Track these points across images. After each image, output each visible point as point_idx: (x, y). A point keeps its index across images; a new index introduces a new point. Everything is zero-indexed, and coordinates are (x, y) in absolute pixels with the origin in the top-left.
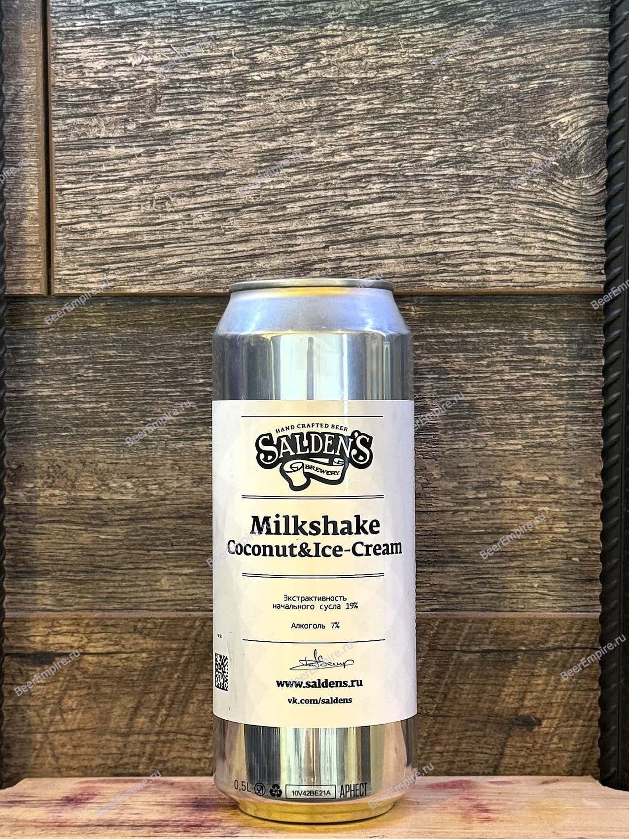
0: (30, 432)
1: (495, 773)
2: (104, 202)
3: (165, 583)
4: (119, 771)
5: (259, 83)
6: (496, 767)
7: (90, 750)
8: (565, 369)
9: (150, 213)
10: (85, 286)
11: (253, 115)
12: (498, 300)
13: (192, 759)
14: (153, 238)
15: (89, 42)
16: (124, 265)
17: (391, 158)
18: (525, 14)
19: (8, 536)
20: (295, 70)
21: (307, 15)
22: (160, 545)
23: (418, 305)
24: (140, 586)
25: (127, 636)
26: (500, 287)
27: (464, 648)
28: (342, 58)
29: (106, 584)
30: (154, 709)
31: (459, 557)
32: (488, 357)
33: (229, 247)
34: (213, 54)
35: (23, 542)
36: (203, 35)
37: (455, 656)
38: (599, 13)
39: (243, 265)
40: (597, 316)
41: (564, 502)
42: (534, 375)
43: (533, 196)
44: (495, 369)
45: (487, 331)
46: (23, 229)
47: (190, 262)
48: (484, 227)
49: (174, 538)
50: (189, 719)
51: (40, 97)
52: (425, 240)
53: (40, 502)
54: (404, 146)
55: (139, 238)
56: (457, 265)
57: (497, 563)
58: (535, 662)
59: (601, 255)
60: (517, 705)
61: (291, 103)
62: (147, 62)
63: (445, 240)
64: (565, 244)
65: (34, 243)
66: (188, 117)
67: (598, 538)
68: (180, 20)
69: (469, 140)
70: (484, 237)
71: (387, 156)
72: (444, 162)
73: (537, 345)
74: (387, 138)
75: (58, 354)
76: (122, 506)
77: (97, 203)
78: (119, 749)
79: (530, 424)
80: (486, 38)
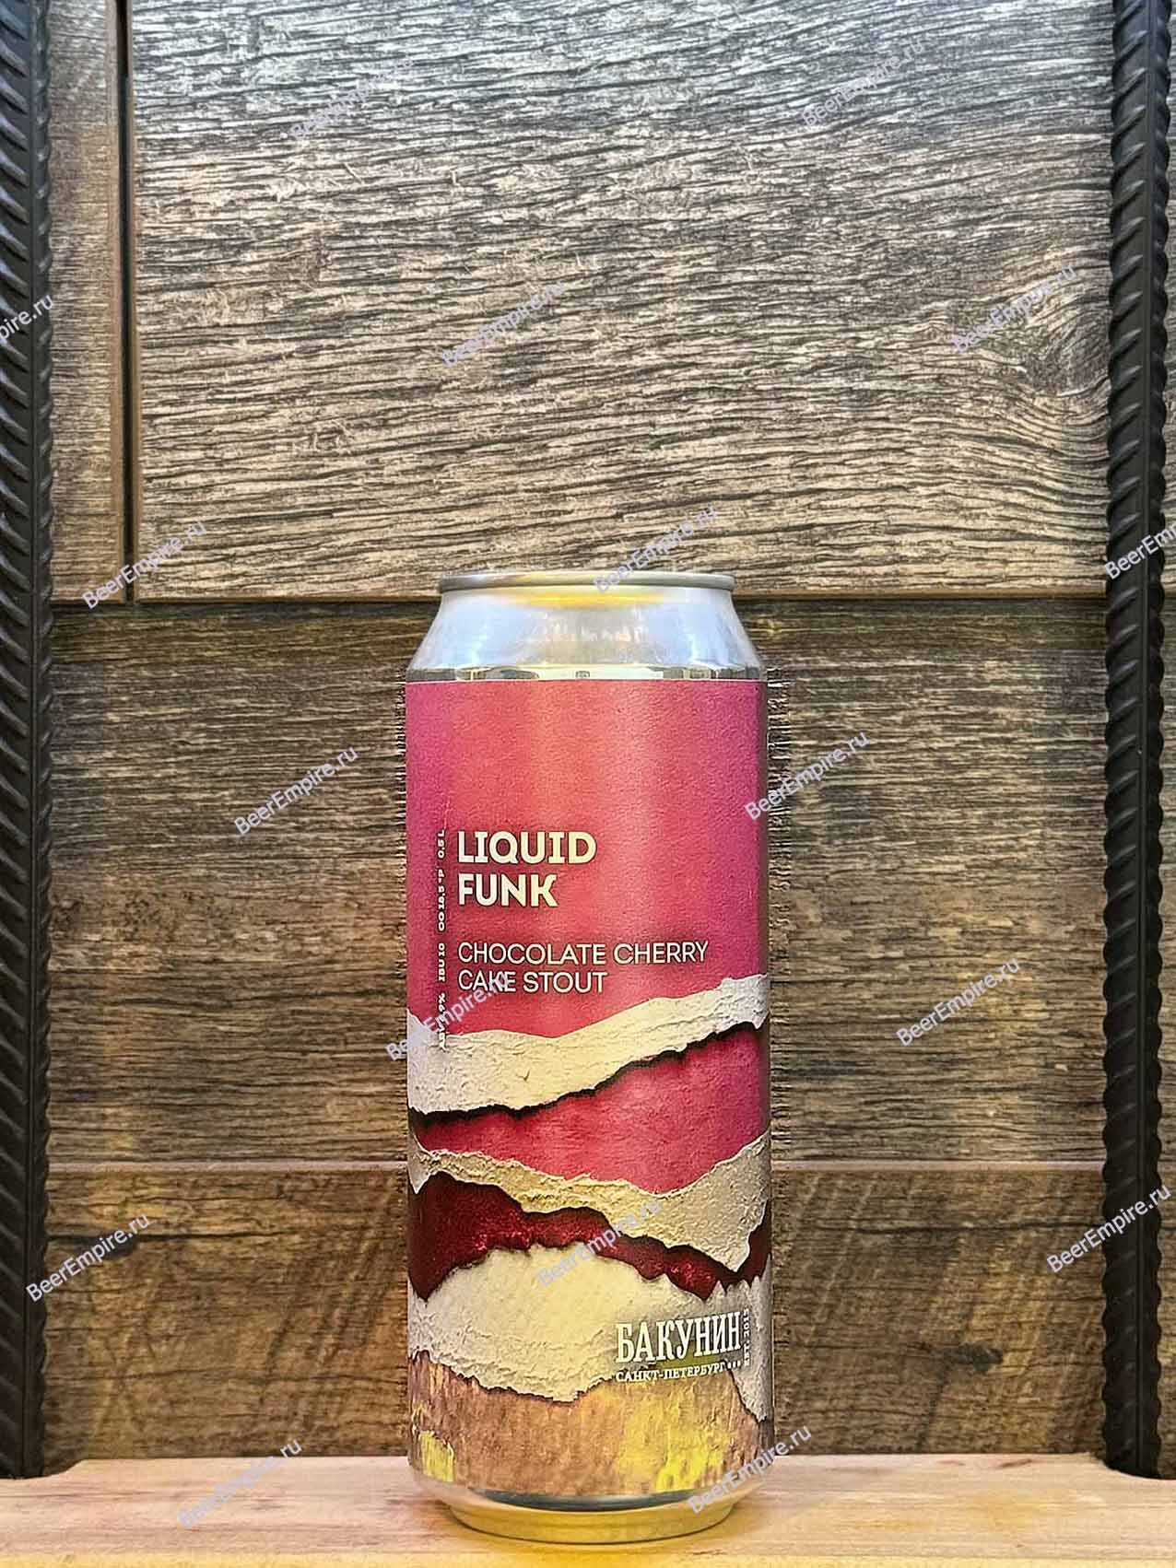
0: (95, 844)
1: (920, 1448)
2: (228, 438)
3: (333, 1110)
4: (251, 1445)
5: (500, 229)
6: (923, 1437)
7: (198, 1408)
8: (1041, 730)
9: (308, 457)
10: (193, 585)
11: (490, 284)
12: (920, 609)
13: (379, 1423)
14: (313, 500)
15: (201, 158)
16: (263, 547)
17: (733, 359)
18: (965, 109)
19: (55, 1026)
20: (562, 207)
21: (584, 111)
22: (326, 1042)
23: (778, 617)
24: (288, 1115)
25: (265, 1205)
26: (925, 587)
27: (865, 1225)
28: (645, 186)
29: (229, 1112)
30: (313, 1335)
31: (854, 1064)
32: (904, 709)
33: (447, 515)
34: (420, 178)
35: (82, 1038)
36: (400, 147)
37: (847, 1240)
38: (1096, 107)
39: (471, 547)
40: (1098, 635)
41: (1041, 965)
42: (984, 741)
43: (982, 425)
44: (917, 729)
45: (902, 663)
46: (82, 485)
47: (379, 542)
48: (897, 481)
49: (349, 1030)
50: (377, 1354)
51: (116, 255)
52: (792, 503)
53: (111, 967)
54: (755, 338)
55: (288, 500)
56: (849, 547)
57: (925, 1073)
58: (990, 1250)
59: (1103, 530)
60: (959, 1327)
61: (555, 264)
62: (304, 194)
63: (828, 503)
64: (1040, 510)
65: (101, 510)
66: (374, 289)
67: (1100, 1030)
68: (362, 120)
69: (868, 329)
70: (896, 498)
71: (725, 355)
72: (826, 366)
73: (992, 688)
74: (725, 324)
75: (144, 704)
76: (258, 974)
77: (215, 439)
78: (250, 1406)
79: (979, 827)
80: (898, 150)
